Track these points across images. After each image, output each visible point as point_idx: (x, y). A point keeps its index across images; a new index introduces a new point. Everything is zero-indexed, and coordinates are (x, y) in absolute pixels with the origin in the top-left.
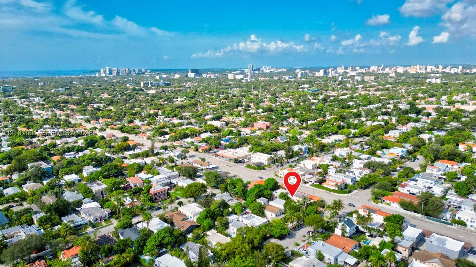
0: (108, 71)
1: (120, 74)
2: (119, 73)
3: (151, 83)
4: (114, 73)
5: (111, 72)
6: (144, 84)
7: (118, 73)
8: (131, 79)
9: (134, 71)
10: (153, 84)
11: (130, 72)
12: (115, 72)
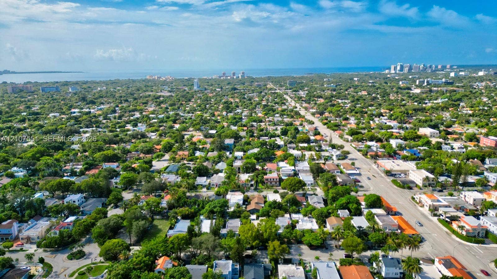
0: (398, 68)
1: (413, 71)
2: (412, 69)
3: (428, 82)
4: (406, 70)
5: (402, 68)
6: (420, 82)
7: (410, 69)
8: (417, 76)
9: (431, 67)
10: (430, 83)
11: (425, 68)
12: (407, 68)
